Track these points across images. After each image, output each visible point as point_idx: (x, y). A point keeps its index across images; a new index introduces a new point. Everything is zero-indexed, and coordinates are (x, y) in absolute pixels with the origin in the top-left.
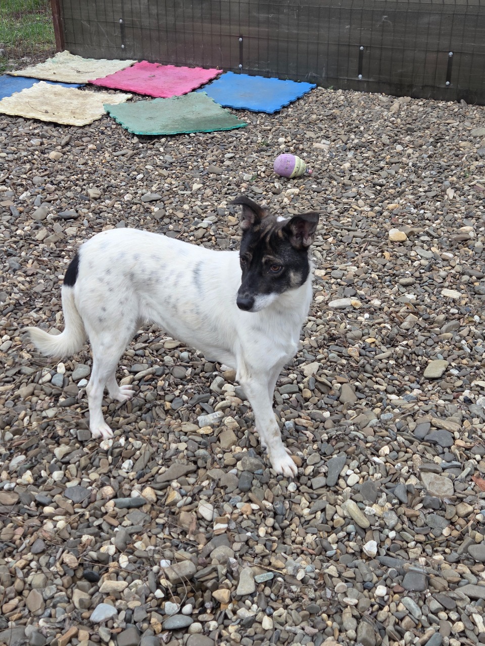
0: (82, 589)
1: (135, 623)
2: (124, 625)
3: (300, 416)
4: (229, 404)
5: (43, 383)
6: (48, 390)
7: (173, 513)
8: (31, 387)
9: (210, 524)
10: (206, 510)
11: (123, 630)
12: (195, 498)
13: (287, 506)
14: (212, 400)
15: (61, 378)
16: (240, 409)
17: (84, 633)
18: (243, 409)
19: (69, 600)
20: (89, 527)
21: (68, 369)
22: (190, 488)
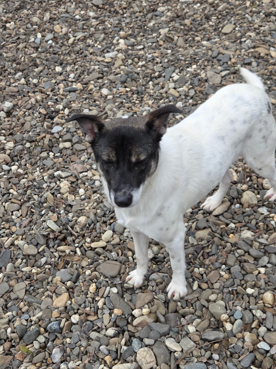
0: (48, 122)
1: (70, 132)
2: (66, 133)
3: (155, 53)
4: (121, 48)
5: (30, 43)
6: (33, 45)
7: (91, 94)
8: (24, 44)
9: (106, 96)
10: (105, 91)
12: (101, 88)
13: (144, 89)
14: (113, 47)
15: (39, 40)
16: (126, 50)
17: (48, 136)
18: (127, 50)
19: (43, 126)
20: (51, 99)
21: (43, 36)
22: (99, 84)
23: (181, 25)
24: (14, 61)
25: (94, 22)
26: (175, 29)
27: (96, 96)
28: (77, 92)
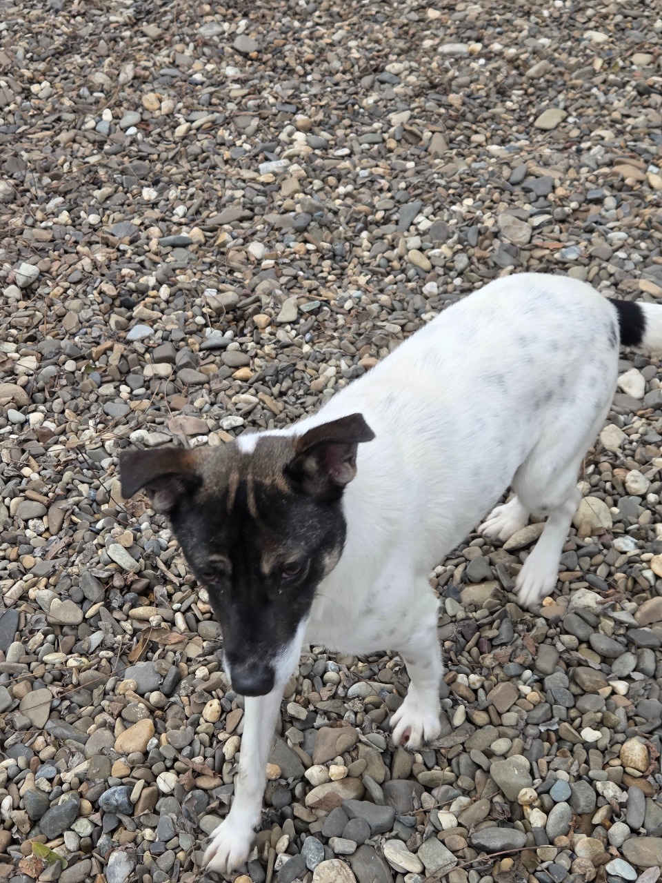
0: (120, 314)
1: (172, 341)
2: (160, 341)
3: (377, 166)
4: (297, 153)
5: (86, 130)
6: (91, 136)
7: (223, 253)
8: (72, 133)
9: (259, 262)
10: (256, 249)
11: (159, 345)
12: (246, 240)
13: (348, 248)
14: (278, 149)
15: (107, 125)
16: (309, 158)
17: (119, 348)
18: (312, 157)
19: (106, 323)
20: (129, 262)
21: (116, 117)
22: (242, 231)
23: (440, 106)
24: (47, 171)
25: (236, 90)
26: (424, 113)
27: (235, 258)
28: (191, 248)
